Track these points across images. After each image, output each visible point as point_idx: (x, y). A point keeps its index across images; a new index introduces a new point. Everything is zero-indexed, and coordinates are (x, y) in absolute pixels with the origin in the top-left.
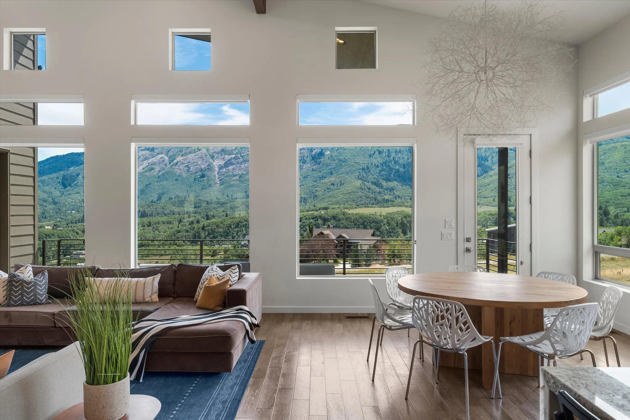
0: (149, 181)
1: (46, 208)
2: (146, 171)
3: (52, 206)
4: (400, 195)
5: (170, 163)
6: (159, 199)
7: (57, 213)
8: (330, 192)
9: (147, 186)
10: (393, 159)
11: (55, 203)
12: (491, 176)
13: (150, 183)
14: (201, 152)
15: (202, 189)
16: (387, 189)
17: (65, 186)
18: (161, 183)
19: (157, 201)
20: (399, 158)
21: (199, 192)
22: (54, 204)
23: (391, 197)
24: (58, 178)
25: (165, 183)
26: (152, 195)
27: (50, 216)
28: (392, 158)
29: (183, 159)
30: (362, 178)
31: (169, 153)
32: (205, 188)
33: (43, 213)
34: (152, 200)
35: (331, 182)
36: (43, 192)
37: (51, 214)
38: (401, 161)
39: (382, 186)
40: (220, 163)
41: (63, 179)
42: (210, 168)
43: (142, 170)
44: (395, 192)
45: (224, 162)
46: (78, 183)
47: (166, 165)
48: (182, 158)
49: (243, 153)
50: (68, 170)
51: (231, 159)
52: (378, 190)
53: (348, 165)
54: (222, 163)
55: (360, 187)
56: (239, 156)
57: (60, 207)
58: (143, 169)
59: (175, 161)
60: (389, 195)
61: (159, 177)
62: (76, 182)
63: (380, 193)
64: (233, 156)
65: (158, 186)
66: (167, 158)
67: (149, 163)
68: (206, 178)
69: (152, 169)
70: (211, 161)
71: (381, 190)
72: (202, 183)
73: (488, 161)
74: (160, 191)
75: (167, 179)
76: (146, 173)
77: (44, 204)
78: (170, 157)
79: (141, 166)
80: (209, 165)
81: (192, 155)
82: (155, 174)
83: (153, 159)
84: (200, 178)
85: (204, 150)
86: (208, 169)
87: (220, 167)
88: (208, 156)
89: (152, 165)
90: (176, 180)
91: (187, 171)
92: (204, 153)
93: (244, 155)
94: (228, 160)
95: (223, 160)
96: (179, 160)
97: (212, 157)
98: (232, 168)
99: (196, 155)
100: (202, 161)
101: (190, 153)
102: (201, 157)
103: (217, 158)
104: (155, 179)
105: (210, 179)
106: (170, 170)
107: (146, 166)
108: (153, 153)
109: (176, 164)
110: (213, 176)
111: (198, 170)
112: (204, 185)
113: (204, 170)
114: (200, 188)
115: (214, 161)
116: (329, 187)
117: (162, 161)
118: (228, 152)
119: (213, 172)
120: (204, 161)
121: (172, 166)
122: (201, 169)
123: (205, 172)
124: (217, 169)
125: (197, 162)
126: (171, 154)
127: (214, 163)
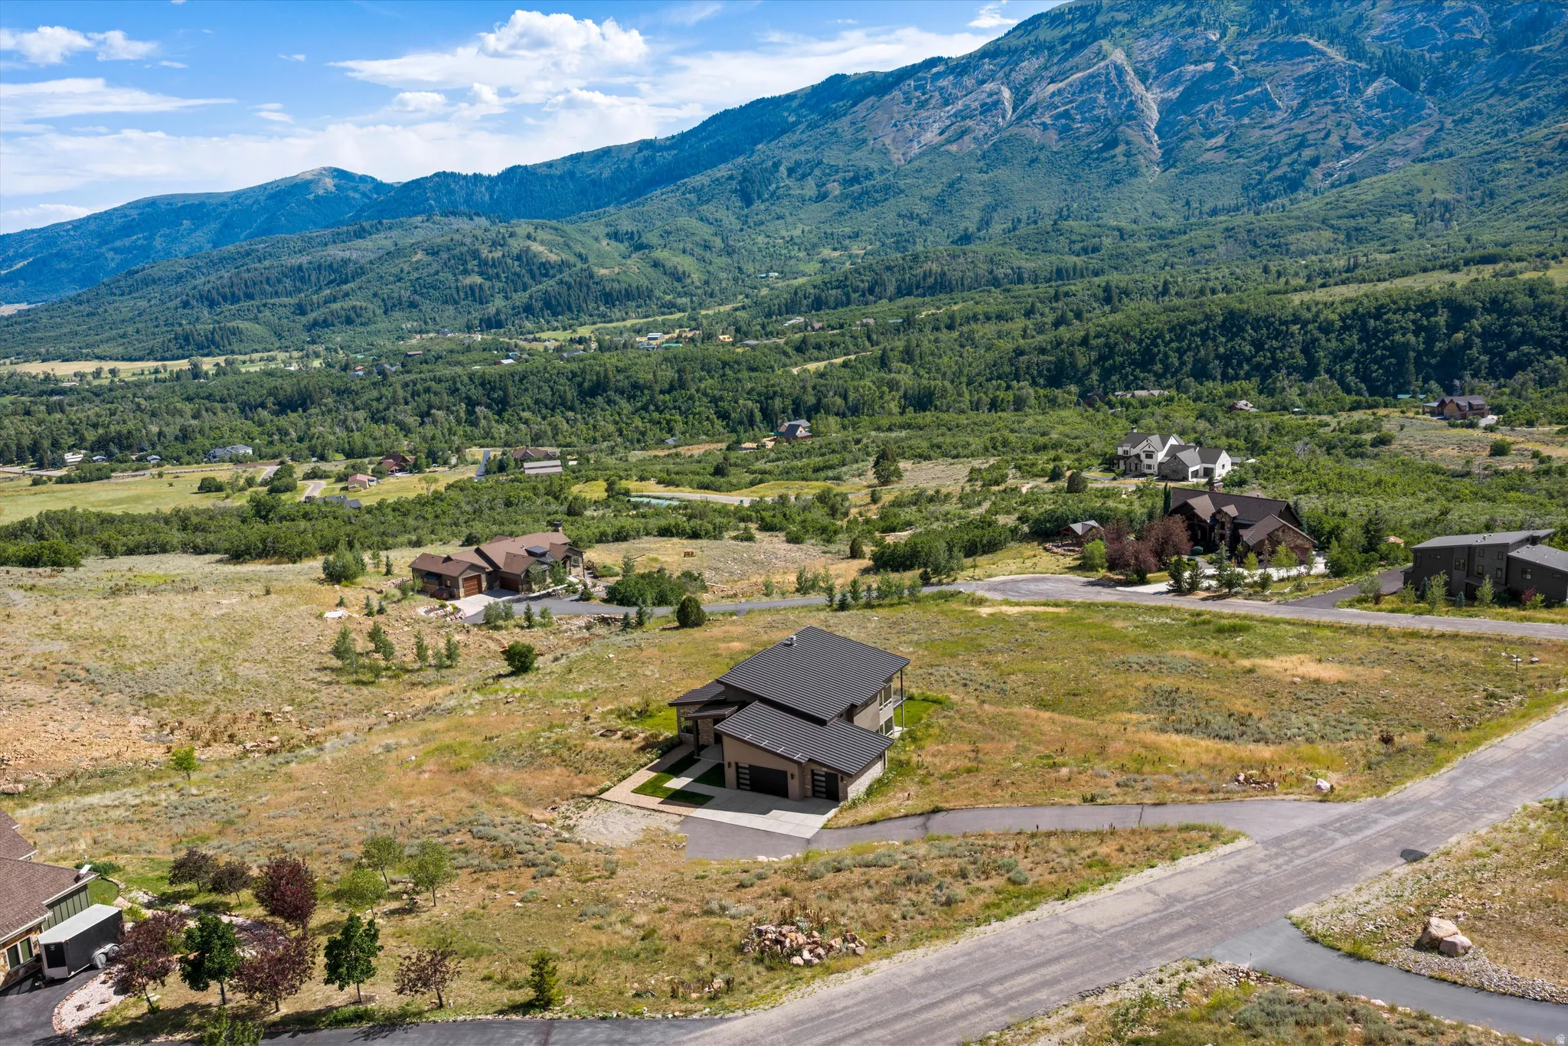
0: (959, 170)
1: (710, 268)
3: (724, 260)
5: (1014, 110)
6: (985, 223)
7: (736, 279)
8: (1548, 174)
9: (951, 185)
11: (730, 252)
13: (961, 177)
14: (1107, 62)
15: (1109, 186)
17: (748, 201)
18: (991, 174)
19: (979, 230)
21: (1099, 195)
22: (729, 254)
24: (731, 178)
25: (1001, 173)
26: (966, 212)
27: (722, 291)
29: (1053, 95)
31: (1014, 74)
32: (1118, 182)
33: (707, 283)
34: (967, 229)
35: (1560, 137)
36: (702, 220)
37: (724, 285)
40: (1166, 95)
41: (745, 179)
42: (1132, 113)
43: (939, 138)
45: (1181, 89)
46: (778, 188)
47: (1004, 118)
48: (1052, 88)
49: (1245, 53)
50: (753, 152)
51: (1205, 77)
54: (1173, 95)
56: (1230, 64)
57: (742, 265)
58: (941, 134)
59: (1032, 100)
61: (984, 157)
62: (774, 186)
64: (1210, 66)
65: (982, 184)
66: (1006, 94)
67: (955, 115)
68: (1121, 149)
69: (963, 134)
70: (1139, 89)
72: (1108, 166)
74: (989, 199)
75: (1006, 161)
76: (948, 147)
77: (708, 255)
78: (1015, 90)
79: (936, 125)
80: (1132, 105)
81: (1080, 75)
82: (973, 146)
83: (967, 100)
84: (1101, 150)
85: (1118, 56)
86: (1130, 118)
87: (1168, 109)
88: (1131, 76)
89: (963, 119)
90: (1033, 161)
91: (1066, 129)
92: (1116, 67)
93: (1249, 57)
94: (1194, 83)
95: (1174, 83)
96: (1041, 96)
97: (1143, 76)
98: (1207, 106)
99: (1091, 76)
100: (1110, 93)
101: (1076, 68)
102: (1108, 80)
103: (1156, 78)
104: (973, 163)
105: (1134, 151)
106: (1014, 130)
107: (948, 122)
108: (968, 81)
109: (1034, 109)
110: (1143, 141)
111: (1098, 124)
112: (1114, 173)
113: (1115, 122)
114: (1103, 184)
115: (1147, 89)
116: (1547, 156)
117: (991, 106)
118: (1196, 56)
119: (1143, 127)
120: (1118, 93)
121: (1020, 119)
122: (1107, 119)
123: (1121, 128)
124: (1156, 116)
125: (1095, 100)
126: (1018, 77)
127: (1149, 95)
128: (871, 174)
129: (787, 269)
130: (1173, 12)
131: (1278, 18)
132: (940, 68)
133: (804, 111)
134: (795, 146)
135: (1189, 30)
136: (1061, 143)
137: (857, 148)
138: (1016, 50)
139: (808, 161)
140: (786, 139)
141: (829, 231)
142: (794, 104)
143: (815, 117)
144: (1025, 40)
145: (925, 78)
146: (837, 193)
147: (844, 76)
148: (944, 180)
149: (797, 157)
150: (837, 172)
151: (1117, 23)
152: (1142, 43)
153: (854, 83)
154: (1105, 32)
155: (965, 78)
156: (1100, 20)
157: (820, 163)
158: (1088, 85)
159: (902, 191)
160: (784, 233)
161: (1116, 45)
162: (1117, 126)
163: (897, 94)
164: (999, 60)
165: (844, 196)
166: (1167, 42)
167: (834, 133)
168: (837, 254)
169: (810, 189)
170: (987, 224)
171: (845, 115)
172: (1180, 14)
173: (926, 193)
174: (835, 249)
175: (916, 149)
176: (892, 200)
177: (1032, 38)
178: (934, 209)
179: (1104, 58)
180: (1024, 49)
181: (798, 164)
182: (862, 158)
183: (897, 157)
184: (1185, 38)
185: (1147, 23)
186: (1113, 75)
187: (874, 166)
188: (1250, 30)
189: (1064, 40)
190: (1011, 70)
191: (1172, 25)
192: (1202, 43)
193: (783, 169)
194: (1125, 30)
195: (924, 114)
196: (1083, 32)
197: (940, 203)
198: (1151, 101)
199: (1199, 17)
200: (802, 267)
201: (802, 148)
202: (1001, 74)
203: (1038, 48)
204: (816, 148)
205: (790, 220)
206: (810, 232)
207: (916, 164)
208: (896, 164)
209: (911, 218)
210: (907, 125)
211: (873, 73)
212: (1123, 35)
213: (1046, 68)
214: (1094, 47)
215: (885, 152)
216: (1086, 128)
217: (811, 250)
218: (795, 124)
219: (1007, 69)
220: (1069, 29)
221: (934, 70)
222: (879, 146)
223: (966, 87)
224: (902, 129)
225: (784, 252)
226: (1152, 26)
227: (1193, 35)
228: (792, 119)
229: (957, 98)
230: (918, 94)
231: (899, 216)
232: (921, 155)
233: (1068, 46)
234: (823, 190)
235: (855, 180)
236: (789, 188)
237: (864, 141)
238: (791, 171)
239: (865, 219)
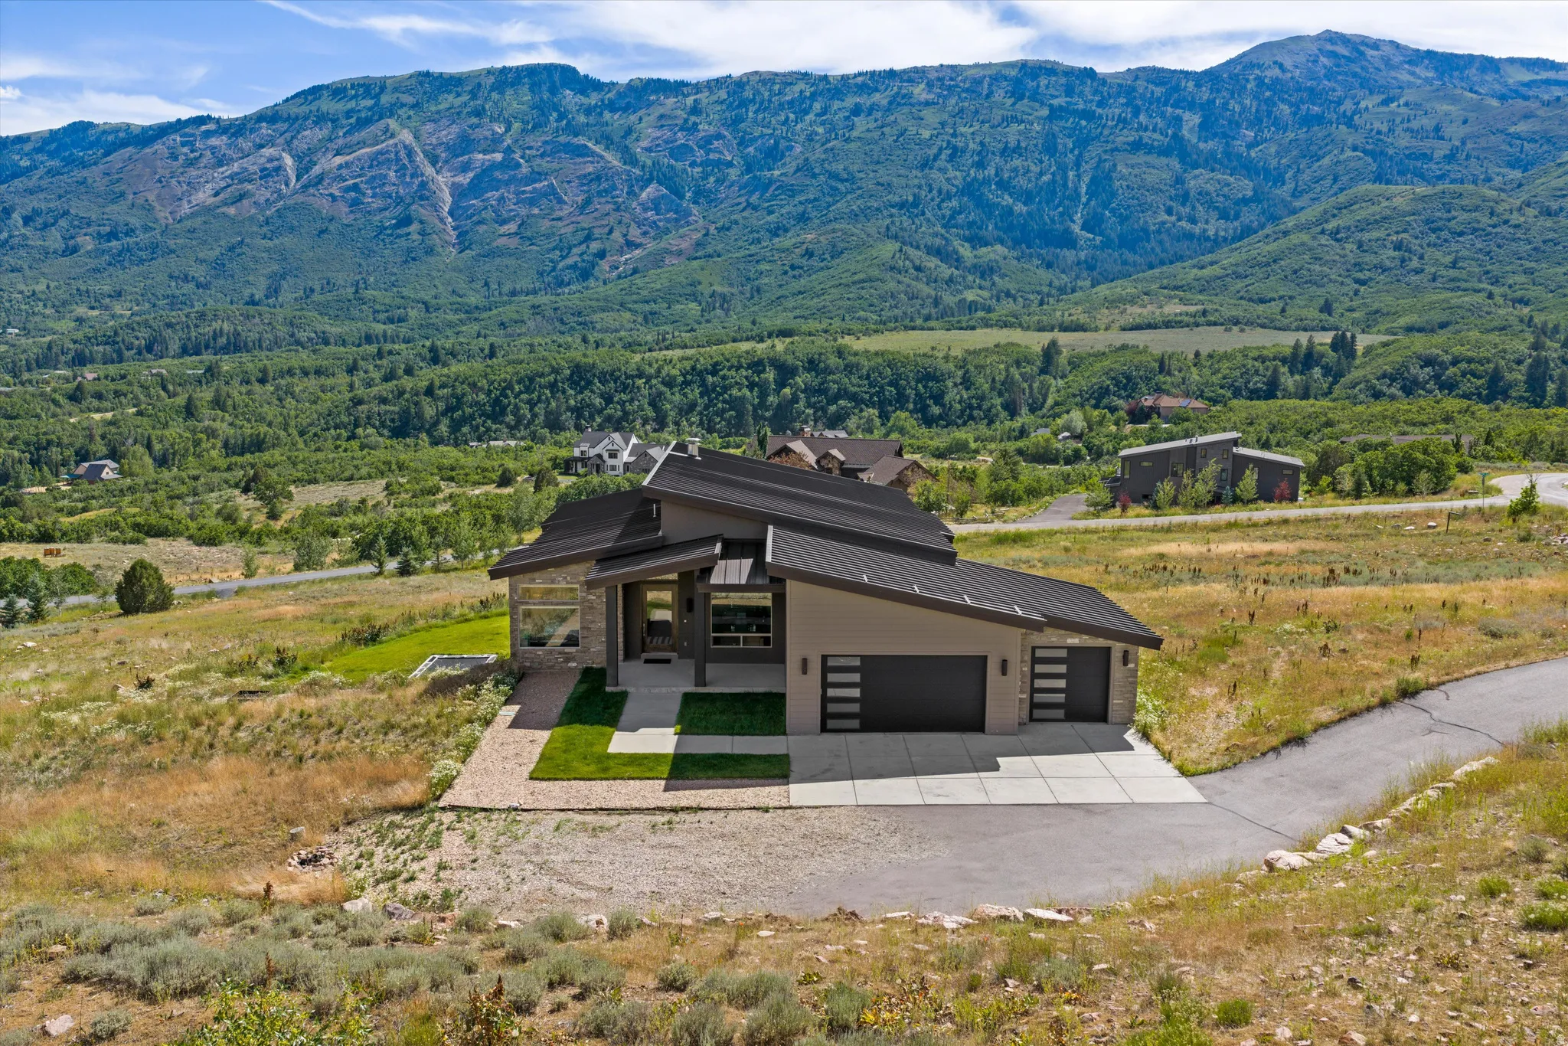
0: (239, 233)
2: (225, 203)
4: (1012, 287)
5: (298, 180)
6: (273, 291)
8: (800, 276)
9: (231, 249)
10: (997, 175)
12: (1285, 233)
13: (242, 241)
14: (395, 140)
15: (406, 262)
16: (975, 268)
18: (276, 241)
19: (267, 297)
20: (1015, 170)
21: (395, 270)
23: (986, 294)
25: (287, 241)
26: (251, 278)
28: (993, 172)
29: (340, 167)
30: (901, 234)
31: (296, 142)
32: (414, 259)
34: (253, 295)
35: (804, 247)
38: (1022, 182)
39: (957, 260)
40: (457, 179)
42: (425, 193)
43: (213, 199)
44: (996, 279)
45: (471, 175)
46: (11, 237)
47: (287, 185)
48: (339, 160)
49: (530, 148)
51: (494, 166)
52: (946, 271)
53: (859, 192)
54: (465, 179)
55: (892, 263)
56: (517, 156)
58: (216, 194)
59: (316, 170)
60: (980, 288)
61: (267, 223)
63: (950, 281)
64: (498, 157)
65: (268, 250)
66: (288, 161)
67: (231, 177)
68: (414, 227)
69: (242, 197)
70: (429, 170)
71: (956, 272)
72: (402, 242)
73: (1283, 184)
74: (275, 267)
75: (292, 229)
76: (224, 209)
78: (298, 158)
79: (209, 186)
80: (423, 185)
81: (368, 150)
82: (253, 211)
83: (245, 162)
84: (397, 226)
85: (406, 136)
86: (422, 198)
87: (458, 192)
88: (420, 157)
89: (241, 182)
90: (322, 232)
91: (355, 203)
92: (405, 147)
93: (534, 152)
94: (484, 171)
95: (465, 168)
96: (327, 167)
97: (434, 160)
98: (497, 194)
99: (381, 153)
100: (401, 170)
101: (363, 144)
102: (398, 159)
103: (446, 162)
104: (255, 229)
105: (429, 231)
106: (300, 198)
107: (223, 184)
108: (245, 144)
109: (320, 179)
110: (437, 221)
111: (389, 201)
112: (409, 250)
113: (408, 200)
114: (399, 259)
115: (438, 172)
116: (798, 261)
117: (275, 171)
118: (483, 145)
119: (436, 208)
120: (408, 173)
121: (305, 187)
122: (398, 197)
123: (413, 207)
124: (448, 199)
125: (385, 176)
126: (300, 145)
127: (440, 178)
128: (132, 230)
129: (30, 326)
130: (458, 101)
131: (557, 121)
132: (211, 127)
133: (41, 157)
134: (31, 192)
135: (475, 120)
136: (352, 216)
137: (113, 201)
138: (297, 118)
139: (50, 210)
140: (17, 183)
141: (83, 288)
142: (28, 147)
143: (55, 163)
144: (305, 109)
145: (193, 135)
146: (89, 248)
147: (90, 125)
148: (222, 243)
149: (35, 204)
150: (89, 225)
151: (403, 105)
152: (429, 127)
153: (104, 132)
154: (391, 111)
155: (240, 140)
156: (385, 99)
157: (66, 213)
158: (375, 160)
159: (172, 251)
160: (22, 287)
161: (403, 126)
162: (409, 205)
163: (158, 146)
164: (282, 126)
165: (99, 253)
166: (455, 129)
167: (83, 182)
168: (96, 313)
169: (54, 240)
170: (276, 291)
171: (95, 164)
172: (465, 104)
173: (201, 255)
174: (92, 308)
175: (185, 209)
176: (160, 260)
177: (314, 108)
178: (213, 272)
179: (392, 136)
180: (306, 118)
181: (37, 212)
182: (118, 212)
183: (163, 214)
184: (470, 127)
185: (433, 109)
186: (403, 154)
187: (134, 222)
188: (534, 128)
189: (348, 114)
190: (293, 138)
191: (459, 114)
192: (488, 133)
193: (16, 217)
194: (411, 113)
195: (193, 172)
196: (370, 109)
197: (219, 266)
198: (443, 182)
199: (484, 108)
200: (51, 324)
201: (42, 196)
202: (281, 140)
203: (321, 119)
204: (60, 197)
205: (28, 273)
206: (58, 288)
207: (188, 224)
208: (163, 222)
209: (186, 279)
210: (174, 181)
211: (128, 125)
212: (409, 117)
213: (330, 140)
214: (382, 124)
215: (148, 208)
216: (377, 203)
217: (61, 308)
218: (29, 169)
219: (288, 135)
220: (352, 104)
221: (204, 128)
222: (140, 201)
223: (241, 150)
224: (168, 185)
225: (23, 307)
226: (438, 112)
227: (478, 126)
228: (25, 163)
229: (232, 159)
230: (185, 150)
231: (171, 277)
232: (193, 215)
233: (353, 120)
234: (72, 243)
235: (112, 235)
236: (25, 237)
237: (122, 194)
238: (27, 220)
239: (128, 277)
